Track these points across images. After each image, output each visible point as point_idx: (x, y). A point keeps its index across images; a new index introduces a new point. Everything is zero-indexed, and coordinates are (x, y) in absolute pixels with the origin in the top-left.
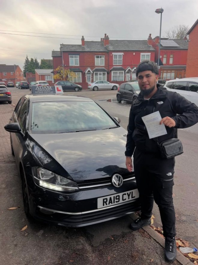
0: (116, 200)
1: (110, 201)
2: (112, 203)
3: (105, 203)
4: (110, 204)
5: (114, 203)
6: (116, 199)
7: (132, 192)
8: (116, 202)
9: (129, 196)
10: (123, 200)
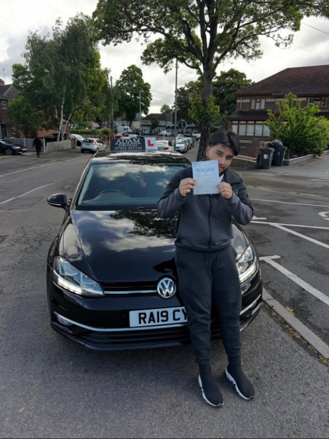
1: (152, 318)
3: (142, 320)
4: (152, 322)
5: (158, 321)
6: (162, 316)
8: (162, 321)
10: (174, 319)
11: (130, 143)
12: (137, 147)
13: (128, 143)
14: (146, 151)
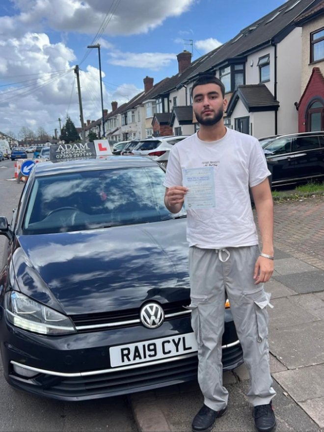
0: (148, 353)
1: (137, 354)
2: (140, 358)
3: (125, 357)
4: (137, 359)
5: (145, 357)
6: (149, 350)
7: (184, 338)
8: (150, 356)
9: (177, 345)
10: (164, 353)
11: (76, 148)
12: (86, 153)
13: (73, 149)
14: (97, 157)
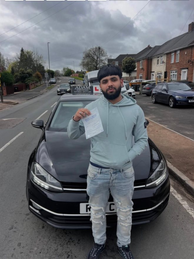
3: (88, 210)
10: (110, 210)
11: (84, 88)
12: (88, 91)
14: (94, 94)
